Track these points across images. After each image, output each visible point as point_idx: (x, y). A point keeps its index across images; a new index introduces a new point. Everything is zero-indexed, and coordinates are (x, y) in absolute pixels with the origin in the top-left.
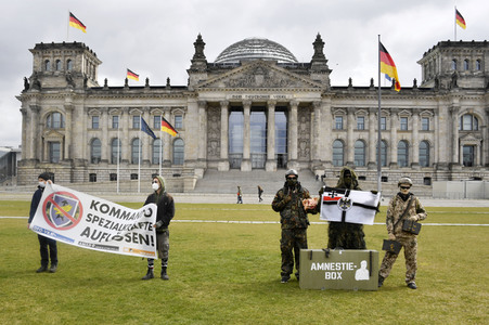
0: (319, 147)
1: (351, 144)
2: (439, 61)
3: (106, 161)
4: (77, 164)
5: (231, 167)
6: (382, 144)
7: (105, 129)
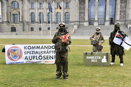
3: (37, 22)
4: (25, 24)
7: (36, 9)
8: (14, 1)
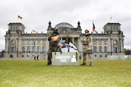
2: (108, 28)
3: (26, 52)
4: (19, 53)
6: (95, 47)
7: (26, 44)
8: (13, 40)
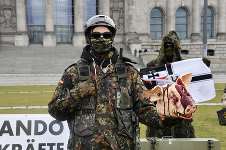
0: (134, 18)
1: (172, 13)
5: (31, 41)
6: (209, 12)
